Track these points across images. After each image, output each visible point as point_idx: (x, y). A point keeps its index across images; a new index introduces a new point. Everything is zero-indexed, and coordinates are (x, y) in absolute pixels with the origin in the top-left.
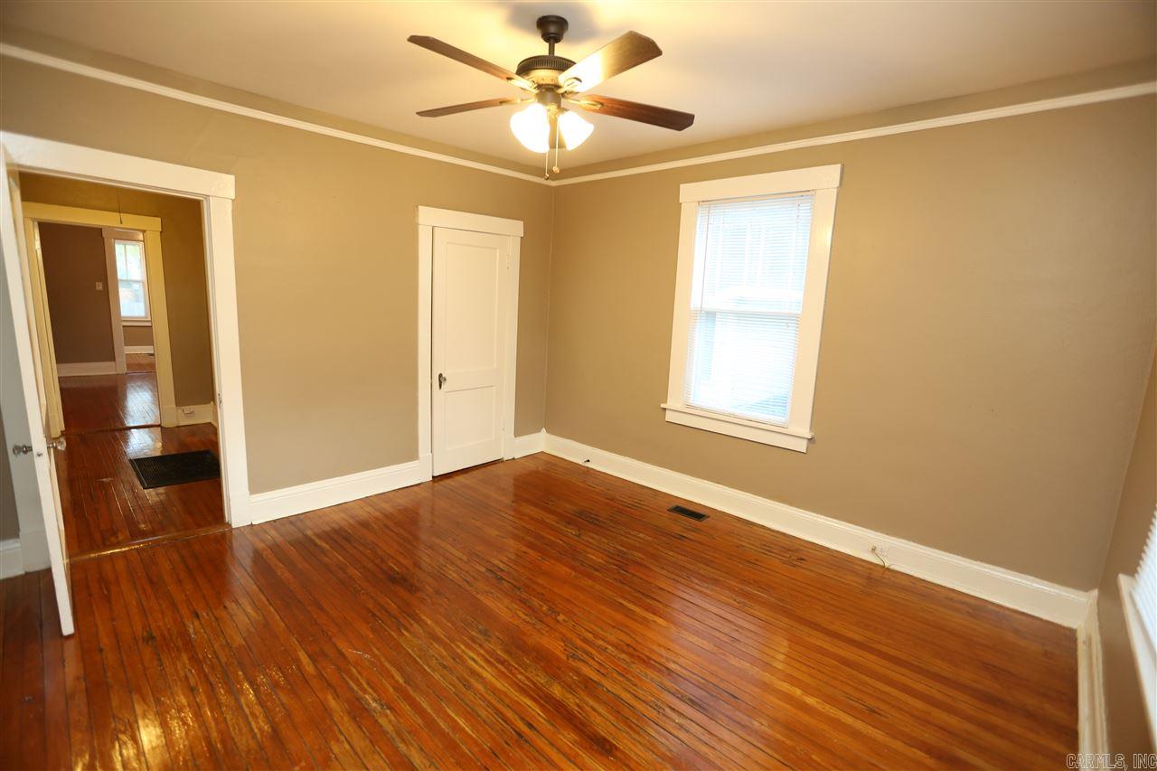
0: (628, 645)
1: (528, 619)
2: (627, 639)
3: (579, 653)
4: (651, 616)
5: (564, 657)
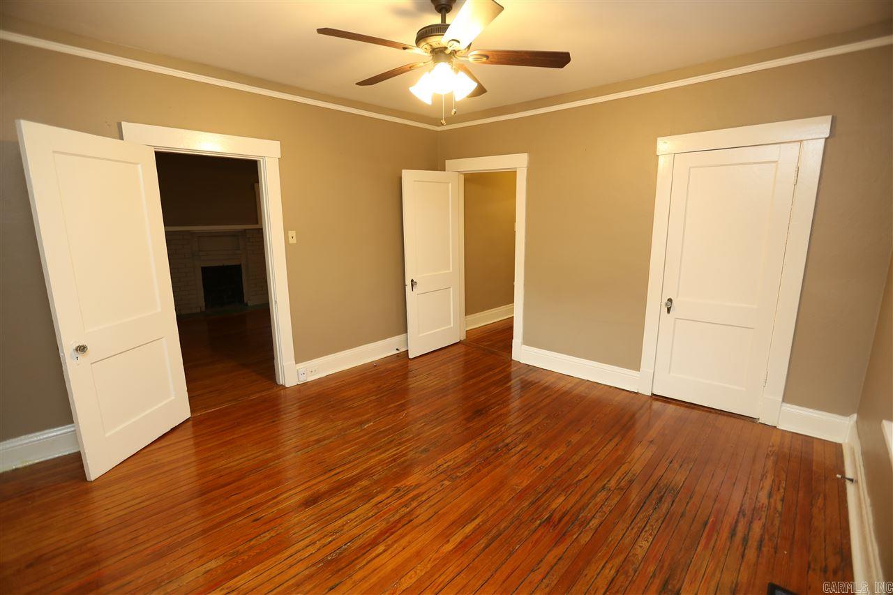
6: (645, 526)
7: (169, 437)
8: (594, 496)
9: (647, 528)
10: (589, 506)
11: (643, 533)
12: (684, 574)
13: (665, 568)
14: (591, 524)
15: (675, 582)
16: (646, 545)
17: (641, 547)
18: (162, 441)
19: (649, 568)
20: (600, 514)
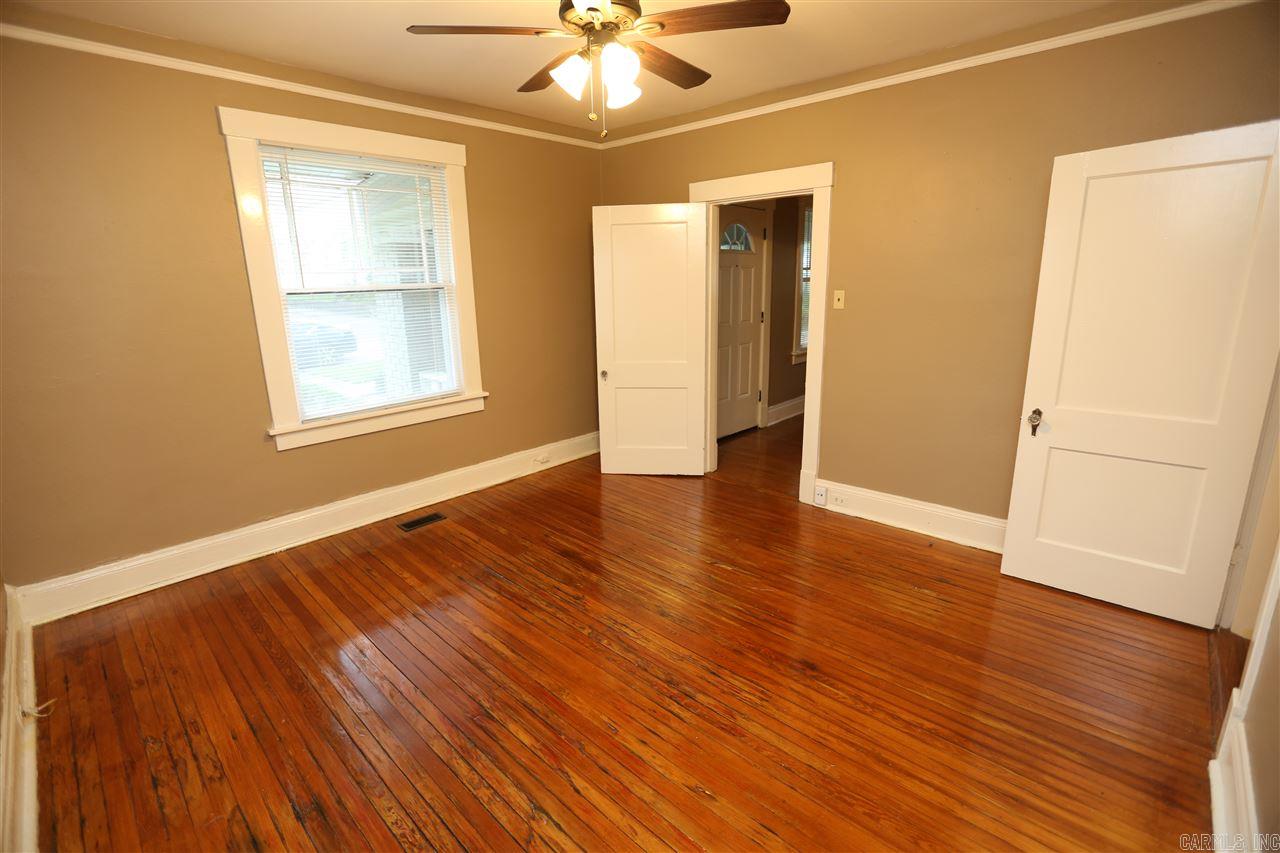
0: (525, 609)
1: (624, 629)
2: (525, 615)
3: (572, 601)
4: (487, 638)
5: (587, 597)
6: (423, 835)
7: (672, 480)
8: (519, 785)
9: (418, 836)
10: (497, 771)
11: (411, 825)
12: (317, 844)
13: (340, 822)
14: (460, 761)
15: (315, 824)
16: (390, 818)
17: (389, 809)
18: (666, 479)
19: (352, 802)
20: (477, 781)
